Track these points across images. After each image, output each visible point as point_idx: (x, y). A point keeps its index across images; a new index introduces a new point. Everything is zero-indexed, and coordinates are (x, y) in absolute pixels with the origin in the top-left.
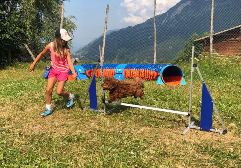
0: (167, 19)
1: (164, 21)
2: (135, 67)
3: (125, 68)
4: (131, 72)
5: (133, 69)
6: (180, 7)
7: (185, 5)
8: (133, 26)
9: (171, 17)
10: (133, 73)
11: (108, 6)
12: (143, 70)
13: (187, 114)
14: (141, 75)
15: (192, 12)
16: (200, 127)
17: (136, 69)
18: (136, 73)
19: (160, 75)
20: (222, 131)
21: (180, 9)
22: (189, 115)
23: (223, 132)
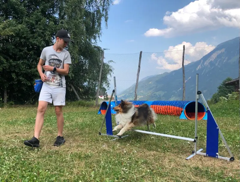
0: (201, 66)
1: (198, 68)
2: (161, 103)
3: (151, 105)
4: (157, 108)
5: (159, 105)
6: (214, 54)
7: (219, 52)
8: (169, 72)
9: (205, 63)
10: (159, 109)
11: (141, 53)
12: (169, 106)
13: (193, 140)
14: (166, 111)
15: (227, 58)
16: (206, 154)
17: (162, 106)
18: (161, 109)
19: (183, 111)
20: (229, 159)
21: (214, 56)
22: (195, 141)
23: (231, 159)
